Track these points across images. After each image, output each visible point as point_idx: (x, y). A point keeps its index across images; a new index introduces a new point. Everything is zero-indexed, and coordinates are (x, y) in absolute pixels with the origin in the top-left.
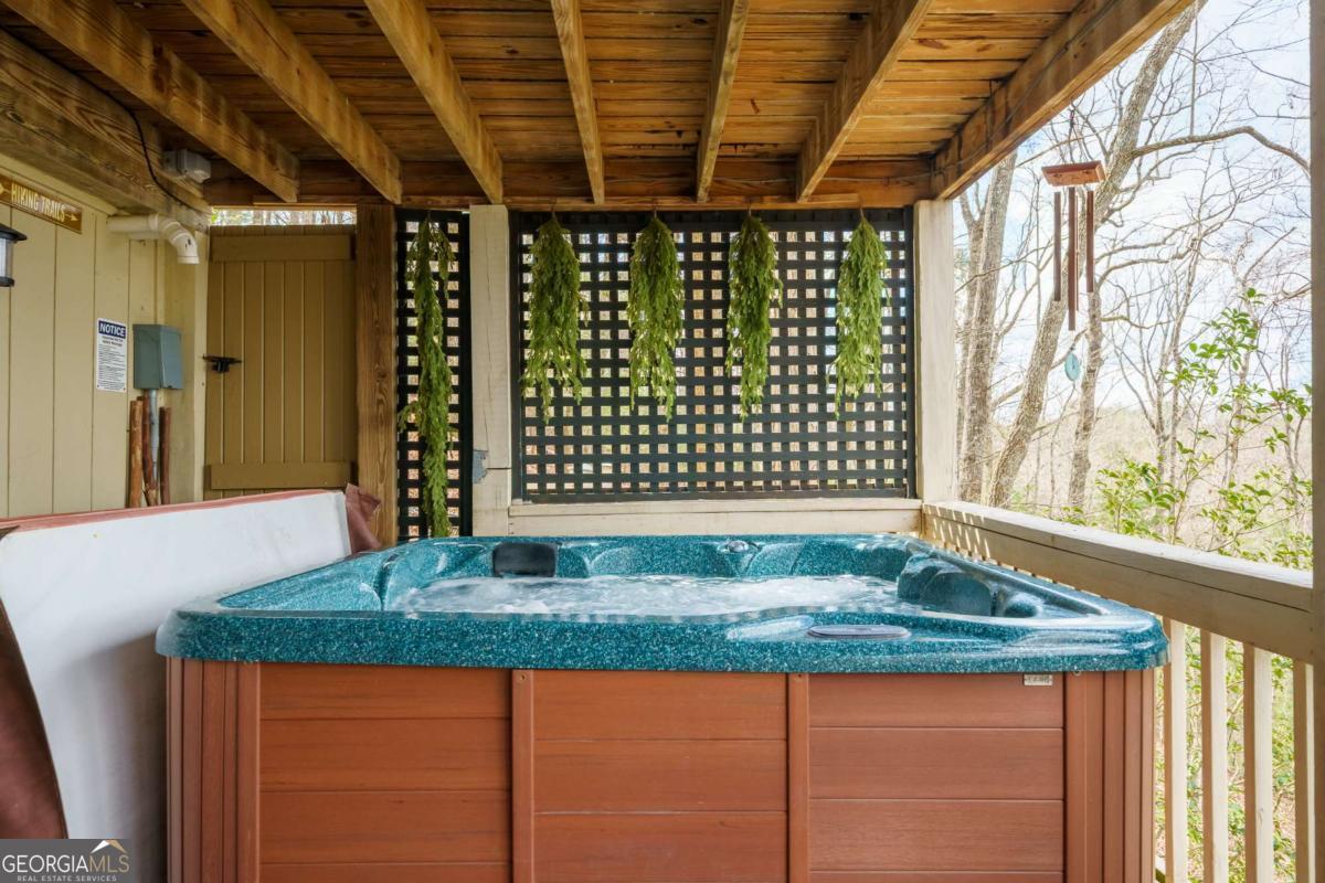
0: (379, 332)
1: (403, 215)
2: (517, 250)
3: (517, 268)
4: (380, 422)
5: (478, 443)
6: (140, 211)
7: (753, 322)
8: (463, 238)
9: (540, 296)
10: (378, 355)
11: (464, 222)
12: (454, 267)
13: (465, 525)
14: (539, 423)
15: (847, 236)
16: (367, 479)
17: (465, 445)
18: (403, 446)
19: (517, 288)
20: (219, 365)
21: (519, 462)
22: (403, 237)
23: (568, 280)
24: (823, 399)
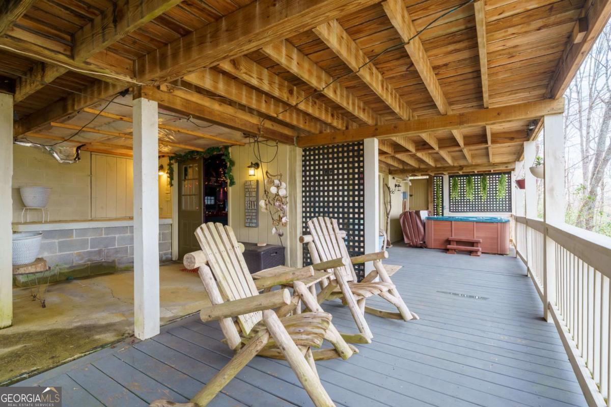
0: (431, 191)
1: (434, 177)
2: (450, 180)
3: (450, 183)
4: (431, 202)
5: (444, 205)
6: (405, 180)
7: (484, 189)
8: (442, 179)
9: (453, 187)
10: (431, 194)
11: (442, 177)
12: (441, 183)
13: (443, 215)
14: (453, 202)
15: (500, 176)
16: (430, 209)
17: (442, 205)
18: (434, 205)
19: (450, 185)
20: (411, 196)
21: (450, 207)
22: (434, 179)
23: (457, 184)
24: (496, 199)
